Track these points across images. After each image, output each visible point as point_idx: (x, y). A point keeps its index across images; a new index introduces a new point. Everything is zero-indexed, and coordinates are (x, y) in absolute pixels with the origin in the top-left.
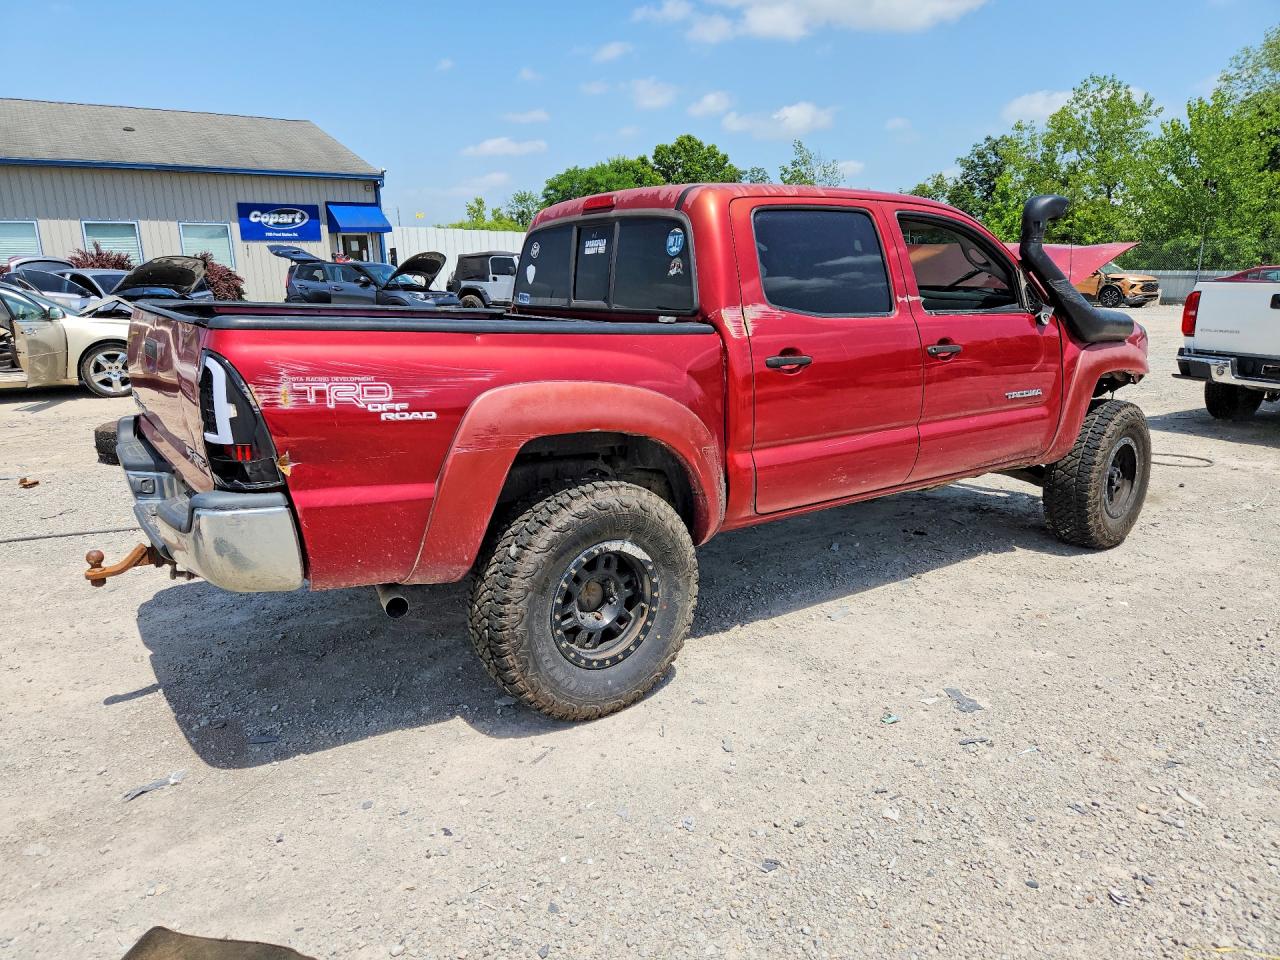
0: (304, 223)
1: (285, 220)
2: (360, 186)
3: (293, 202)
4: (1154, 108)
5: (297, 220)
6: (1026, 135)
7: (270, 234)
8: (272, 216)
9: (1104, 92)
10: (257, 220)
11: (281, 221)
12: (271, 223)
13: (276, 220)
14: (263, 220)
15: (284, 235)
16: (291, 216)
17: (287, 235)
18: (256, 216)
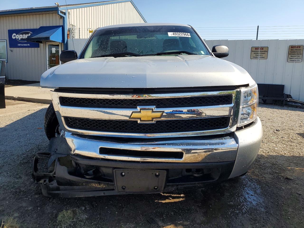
1: (25, 38)
3: (26, 28)
7: (20, 45)
8: (20, 36)
11: (23, 38)
12: (20, 39)
13: (21, 38)
14: (17, 38)
15: (24, 45)
16: (27, 35)
17: (26, 45)
18: (14, 36)
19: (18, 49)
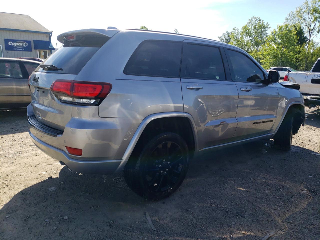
0: (27, 46)
1: (20, 45)
2: (45, 35)
3: (22, 39)
4: (269, 27)
5: (24, 45)
6: (236, 31)
7: (15, 49)
8: (16, 43)
9: (256, 21)
10: (11, 44)
11: (19, 45)
12: (15, 46)
13: (17, 45)
14: (13, 44)
16: (22, 44)
17: (21, 49)
18: (10, 43)
19: (13, 52)
